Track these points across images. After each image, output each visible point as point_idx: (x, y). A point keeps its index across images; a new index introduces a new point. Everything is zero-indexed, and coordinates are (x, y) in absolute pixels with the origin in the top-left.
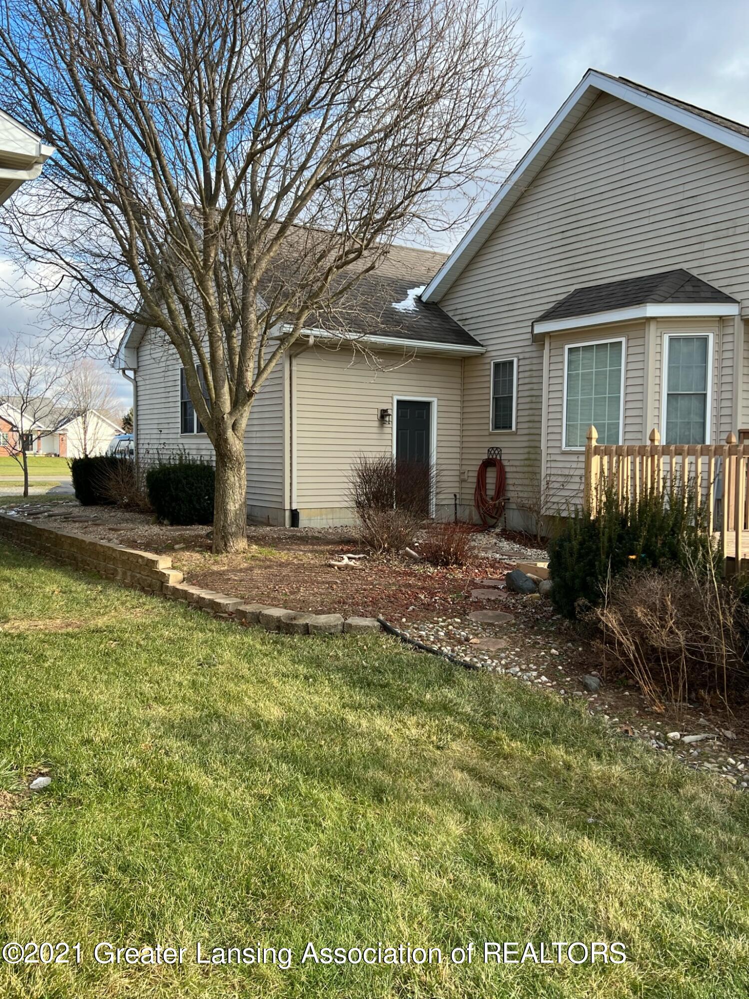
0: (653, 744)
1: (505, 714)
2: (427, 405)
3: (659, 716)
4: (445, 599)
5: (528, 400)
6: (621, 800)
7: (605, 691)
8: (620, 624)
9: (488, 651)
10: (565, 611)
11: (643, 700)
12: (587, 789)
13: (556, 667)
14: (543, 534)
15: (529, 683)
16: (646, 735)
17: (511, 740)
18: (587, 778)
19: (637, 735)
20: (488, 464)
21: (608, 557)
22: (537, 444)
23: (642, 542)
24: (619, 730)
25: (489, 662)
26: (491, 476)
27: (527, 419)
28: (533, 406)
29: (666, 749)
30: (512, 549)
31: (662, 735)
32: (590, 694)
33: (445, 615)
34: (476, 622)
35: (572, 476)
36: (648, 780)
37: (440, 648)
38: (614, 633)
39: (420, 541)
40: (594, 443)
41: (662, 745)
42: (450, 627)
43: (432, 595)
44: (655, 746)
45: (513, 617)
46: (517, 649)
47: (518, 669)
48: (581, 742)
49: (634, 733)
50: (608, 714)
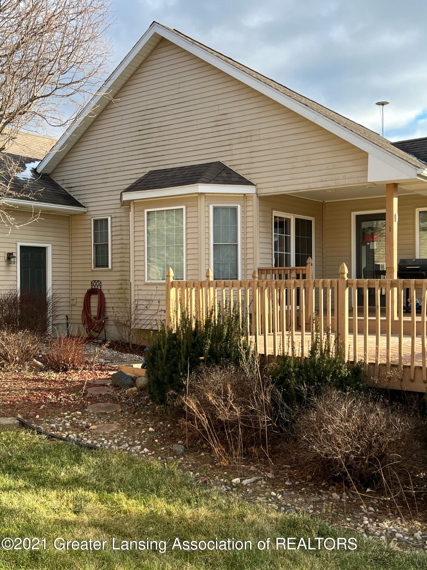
0: (224, 488)
1: (121, 480)
2: (44, 249)
3: (224, 468)
4: (68, 398)
5: (120, 246)
6: (208, 532)
7: (188, 454)
8: (197, 405)
9: (104, 434)
10: (158, 400)
11: (213, 458)
12: (185, 528)
13: (153, 440)
14: (134, 342)
15: (136, 455)
16: (218, 483)
17: (128, 499)
18: (183, 519)
19: (212, 484)
20: (91, 292)
21: (186, 359)
22: (127, 278)
23: (208, 348)
24: (200, 481)
25: (105, 442)
26: (94, 301)
27: (119, 260)
28: (123, 251)
29: (232, 491)
30: (113, 354)
31: (228, 482)
32: (178, 457)
33: (69, 409)
34: (93, 413)
35: (152, 300)
36: (223, 515)
37: (68, 436)
38: (195, 413)
39: (43, 353)
40: (171, 279)
41: (229, 488)
42: (74, 419)
43: (57, 394)
44: (225, 489)
45: (119, 406)
46: (126, 431)
47: (127, 445)
48: (177, 493)
49: (210, 483)
50: (192, 471)
